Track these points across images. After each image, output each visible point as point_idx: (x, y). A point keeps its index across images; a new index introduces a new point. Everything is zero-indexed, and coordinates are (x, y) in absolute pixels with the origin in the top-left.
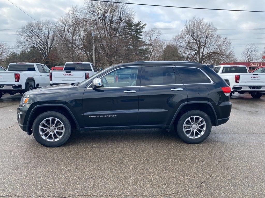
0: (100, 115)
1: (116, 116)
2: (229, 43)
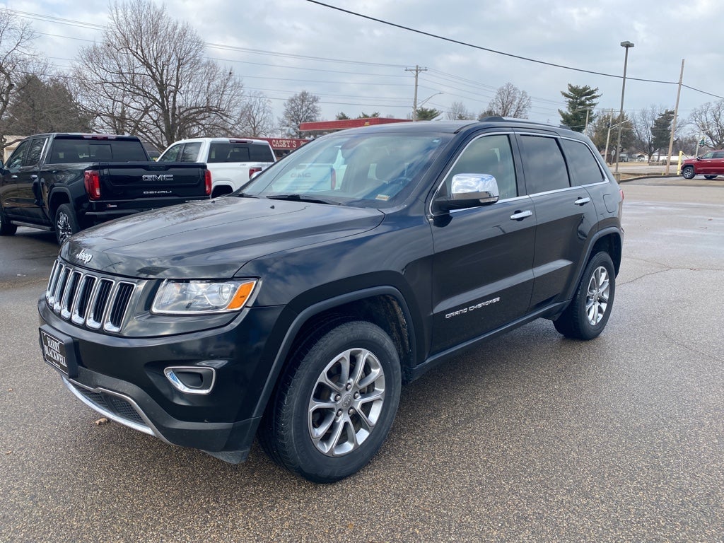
0: (467, 305)
1: (498, 299)
2: (238, 86)
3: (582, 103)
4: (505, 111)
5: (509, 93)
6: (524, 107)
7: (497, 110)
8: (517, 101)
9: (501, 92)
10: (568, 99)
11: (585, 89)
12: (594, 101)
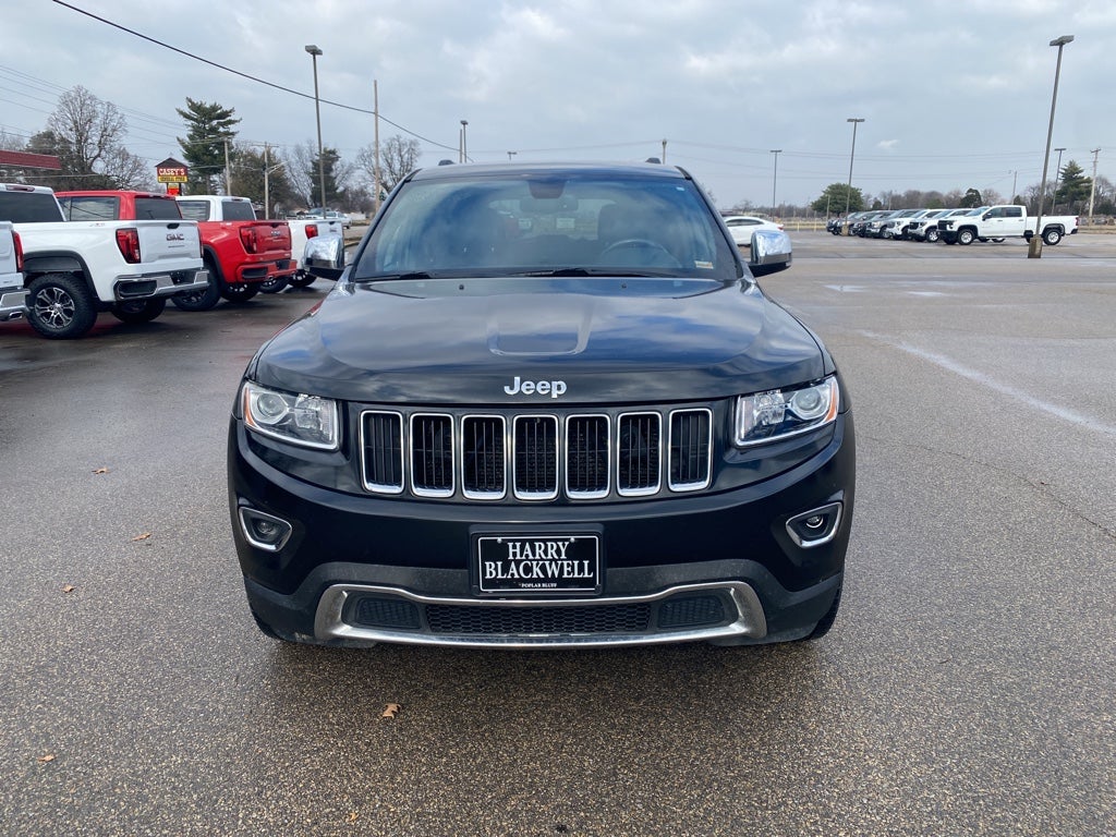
3: (213, 130)
4: (81, 135)
5: (83, 104)
6: (114, 130)
7: (65, 131)
8: (101, 117)
9: (66, 101)
10: (190, 122)
11: (214, 108)
12: (232, 128)
